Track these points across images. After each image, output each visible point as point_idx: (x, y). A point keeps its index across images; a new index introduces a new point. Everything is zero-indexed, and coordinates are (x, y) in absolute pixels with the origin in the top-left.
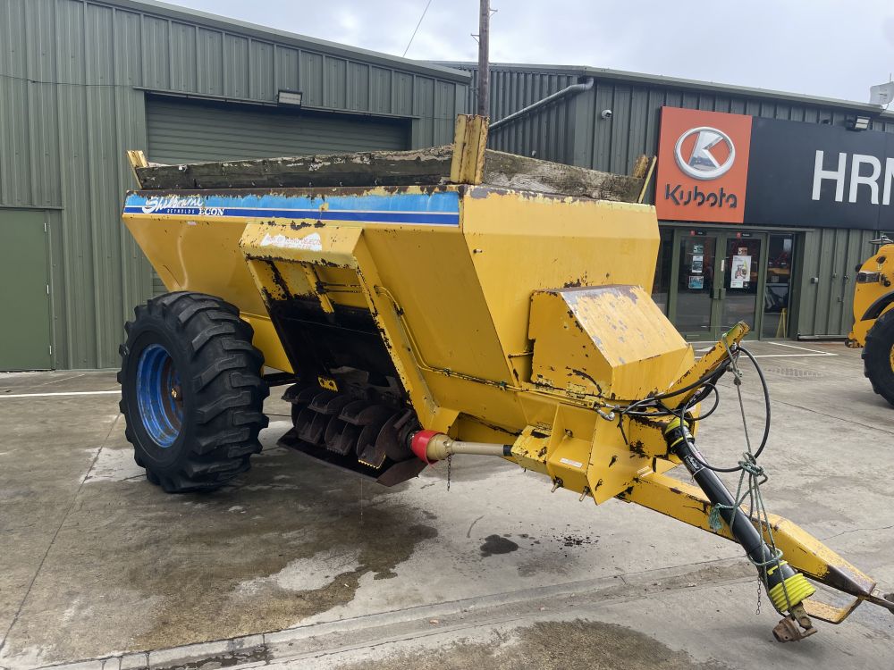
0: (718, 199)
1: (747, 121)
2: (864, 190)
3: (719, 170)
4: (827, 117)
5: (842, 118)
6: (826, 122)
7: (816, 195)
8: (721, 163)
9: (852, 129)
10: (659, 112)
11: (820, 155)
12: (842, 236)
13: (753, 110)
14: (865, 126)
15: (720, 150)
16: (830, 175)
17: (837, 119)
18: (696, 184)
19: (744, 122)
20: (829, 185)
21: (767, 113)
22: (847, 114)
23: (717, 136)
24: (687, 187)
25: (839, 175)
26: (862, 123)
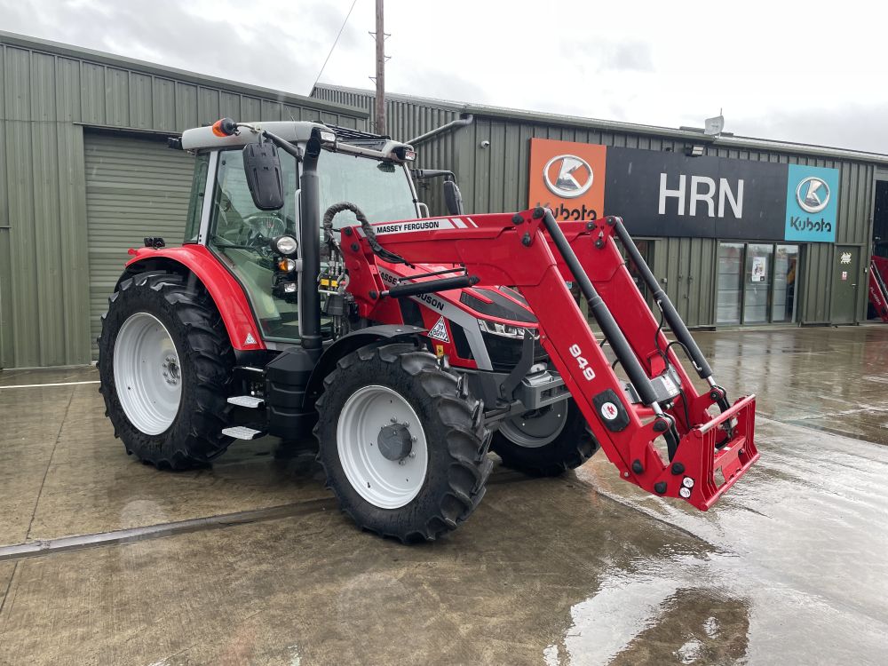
2: (702, 205)
3: (581, 190)
4: (670, 145)
5: (682, 146)
6: (668, 149)
7: (662, 210)
8: (582, 184)
9: (690, 155)
10: (529, 142)
11: (664, 177)
12: (685, 243)
13: (607, 141)
14: (700, 153)
15: (580, 174)
16: (672, 193)
17: (678, 147)
20: (672, 202)
21: (619, 143)
22: (686, 143)
23: (578, 162)
25: (680, 194)
26: (698, 150)
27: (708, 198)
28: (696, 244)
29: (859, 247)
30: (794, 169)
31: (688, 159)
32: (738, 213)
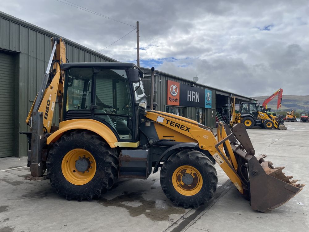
0: (176, 100)
1: (179, 84)
2: (194, 98)
4: (188, 84)
6: (188, 85)
7: (188, 100)
8: (176, 92)
9: (192, 86)
10: (167, 81)
11: (188, 91)
13: (179, 81)
15: (176, 89)
18: (173, 97)
20: (189, 97)
21: (181, 82)
22: (191, 83)
23: (175, 87)
25: (190, 96)
26: (193, 85)
27: (194, 97)
28: (192, 108)
29: (214, 109)
30: (206, 90)
31: (191, 87)
32: (199, 101)
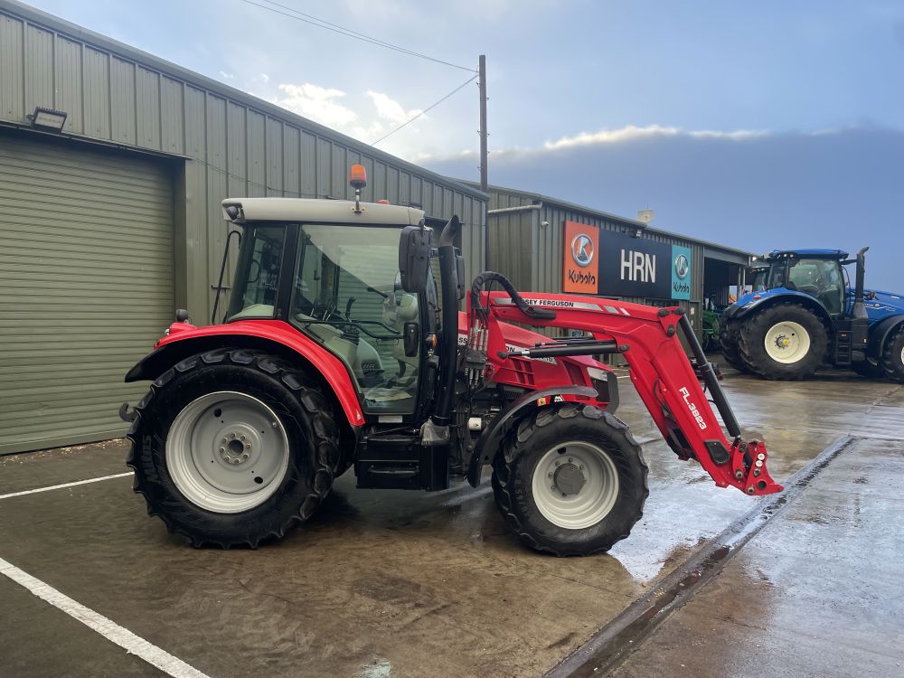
0: (589, 278)
1: (597, 229)
2: (639, 271)
3: (588, 261)
6: (624, 232)
7: (623, 278)
8: (589, 253)
9: (635, 237)
10: (564, 223)
11: (623, 251)
13: (598, 222)
14: (639, 235)
15: (588, 246)
16: (627, 264)
17: (627, 230)
18: (580, 269)
19: (596, 230)
20: (627, 269)
23: (587, 239)
24: (577, 273)
28: (635, 299)
29: (698, 303)
30: (676, 248)
31: (634, 240)
32: (653, 281)
